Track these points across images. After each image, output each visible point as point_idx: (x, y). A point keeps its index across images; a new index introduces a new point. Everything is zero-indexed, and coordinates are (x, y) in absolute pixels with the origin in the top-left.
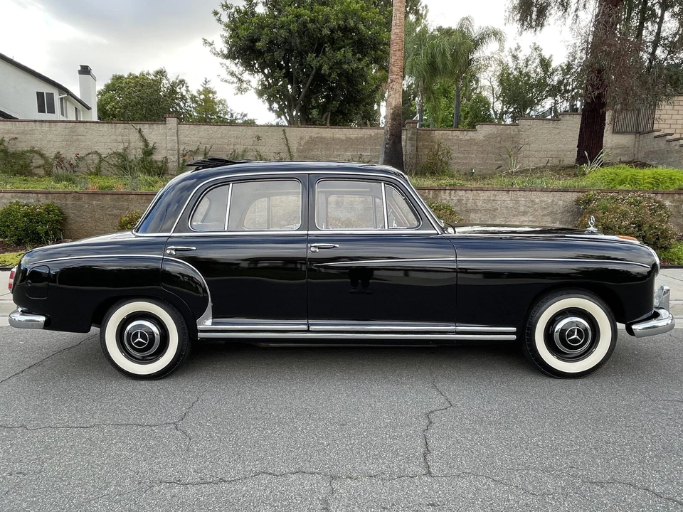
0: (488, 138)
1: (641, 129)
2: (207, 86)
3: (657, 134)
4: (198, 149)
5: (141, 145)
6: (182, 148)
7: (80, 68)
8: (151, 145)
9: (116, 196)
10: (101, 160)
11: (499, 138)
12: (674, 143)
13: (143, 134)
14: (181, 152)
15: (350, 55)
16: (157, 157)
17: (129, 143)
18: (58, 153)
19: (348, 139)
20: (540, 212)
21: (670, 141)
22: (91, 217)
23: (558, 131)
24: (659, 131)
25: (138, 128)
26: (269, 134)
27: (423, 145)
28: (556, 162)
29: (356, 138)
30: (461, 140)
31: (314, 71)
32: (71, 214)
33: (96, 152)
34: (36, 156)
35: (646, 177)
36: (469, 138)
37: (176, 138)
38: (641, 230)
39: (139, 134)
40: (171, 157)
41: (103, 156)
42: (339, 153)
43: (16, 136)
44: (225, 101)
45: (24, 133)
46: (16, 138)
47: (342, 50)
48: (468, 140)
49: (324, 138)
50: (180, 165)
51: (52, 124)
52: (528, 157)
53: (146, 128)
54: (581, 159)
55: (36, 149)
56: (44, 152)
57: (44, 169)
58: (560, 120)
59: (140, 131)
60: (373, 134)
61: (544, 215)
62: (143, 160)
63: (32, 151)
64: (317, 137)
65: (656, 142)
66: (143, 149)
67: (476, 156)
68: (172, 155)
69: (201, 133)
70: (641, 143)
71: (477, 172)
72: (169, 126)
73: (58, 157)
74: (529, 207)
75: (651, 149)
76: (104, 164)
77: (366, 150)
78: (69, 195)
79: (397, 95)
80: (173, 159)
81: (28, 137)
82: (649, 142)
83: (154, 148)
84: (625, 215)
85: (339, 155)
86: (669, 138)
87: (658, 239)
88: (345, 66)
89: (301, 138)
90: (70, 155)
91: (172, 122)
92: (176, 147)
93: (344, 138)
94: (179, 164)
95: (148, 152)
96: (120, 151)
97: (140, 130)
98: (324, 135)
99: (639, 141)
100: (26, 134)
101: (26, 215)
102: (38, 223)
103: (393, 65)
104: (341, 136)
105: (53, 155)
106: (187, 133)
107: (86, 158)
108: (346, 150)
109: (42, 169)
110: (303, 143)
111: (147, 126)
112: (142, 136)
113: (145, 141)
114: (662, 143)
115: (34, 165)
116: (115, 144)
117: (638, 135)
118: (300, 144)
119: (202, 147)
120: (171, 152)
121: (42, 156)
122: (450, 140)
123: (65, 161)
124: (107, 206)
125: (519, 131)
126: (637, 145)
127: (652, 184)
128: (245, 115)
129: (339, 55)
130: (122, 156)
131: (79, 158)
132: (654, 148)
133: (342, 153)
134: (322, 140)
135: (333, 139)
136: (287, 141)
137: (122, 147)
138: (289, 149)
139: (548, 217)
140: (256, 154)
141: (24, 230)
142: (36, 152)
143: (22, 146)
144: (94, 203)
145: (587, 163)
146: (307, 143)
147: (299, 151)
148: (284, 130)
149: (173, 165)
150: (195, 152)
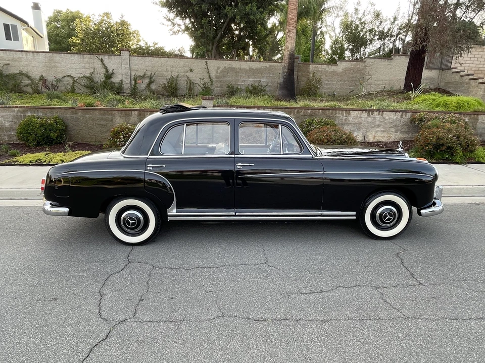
0: (346, 70)
1: (443, 67)
2: (123, 19)
3: (454, 70)
4: (145, 74)
5: (103, 70)
6: (133, 74)
7: (32, 5)
8: (110, 71)
9: (102, 112)
10: (74, 81)
11: (352, 71)
12: (465, 77)
13: (104, 63)
14: (133, 77)
15: (255, 8)
16: (116, 80)
17: (94, 69)
18: (42, 76)
19: (251, 69)
20: (388, 126)
21: (462, 76)
22: (85, 126)
23: (391, 66)
24: (455, 68)
25: (100, 58)
26: (195, 64)
27: (302, 75)
28: (388, 88)
29: (256, 69)
30: (327, 72)
31: (228, 19)
32: (70, 124)
33: (70, 76)
34: (25, 78)
35: (453, 102)
36: (332, 70)
37: (129, 66)
38: (459, 140)
39: (101, 63)
40: (125, 80)
41: (76, 78)
42: (244, 79)
43: (8, 62)
44: (138, 31)
45: (14, 60)
46: (8, 64)
47: (250, 5)
48: (332, 72)
49: (234, 68)
50: (133, 86)
51: (35, 54)
52: (370, 84)
53: (106, 59)
54: (408, 87)
55: (24, 72)
56: (31, 75)
57: (32, 88)
58: (392, 59)
59: (102, 61)
60: (268, 66)
61: (391, 127)
62: (105, 82)
63: (21, 74)
64: (229, 67)
65: (453, 76)
66: (104, 74)
67: (337, 83)
68: (126, 78)
69: (147, 63)
70: (443, 76)
71: (337, 94)
72: (123, 57)
73: (42, 79)
74: (381, 122)
75: (450, 81)
76: (76, 84)
77: (263, 77)
78: (68, 110)
79: (292, 41)
80: (127, 82)
81: (16, 63)
82: (448, 76)
83: (113, 73)
84: (450, 130)
85: (244, 81)
86: (462, 73)
87: (468, 146)
88: (252, 17)
89: (218, 68)
90: (50, 78)
91: (126, 54)
92: (129, 73)
93: (248, 68)
94: (131, 85)
95: (109, 76)
96: (88, 75)
97: (102, 59)
98: (234, 66)
99: (441, 75)
100: (15, 61)
101: (42, 125)
102: (50, 131)
103: (291, 20)
104: (246, 67)
105: (38, 78)
106: (137, 62)
107: (62, 80)
108: (249, 77)
109: (29, 87)
110: (219, 71)
111: (107, 57)
112: (104, 64)
113: (106, 68)
114: (457, 77)
115: (23, 84)
116: (84, 70)
117: (441, 70)
118: (217, 72)
119: (149, 74)
120: (126, 76)
121: (29, 77)
122: (320, 71)
123: (47, 82)
124: (97, 119)
125: (365, 66)
126: (440, 78)
127: (456, 107)
128: (156, 44)
129: (248, 8)
130: (90, 79)
131: (58, 80)
132: (451, 80)
133: (247, 79)
134: (233, 69)
135: (240, 69)
136: (208, 70)
137: (88, 72)
138: (209, 76)
139: (393, 129)
140: (186, 78)
141: (41, 136)
142: (23, 74)
143: (14, 70)
144: (87, 116)
145: (412, 90)
146: (222, 71)
147: (216, 77)
148: (206, 62)
149: (127, 86)
150: (143, 77)
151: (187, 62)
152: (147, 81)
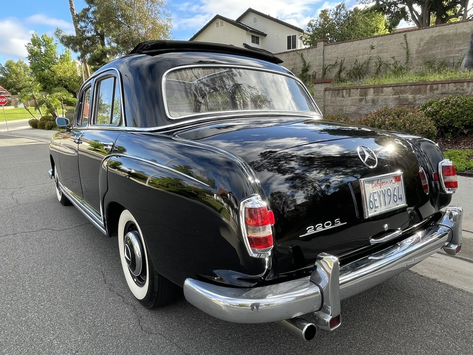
4: (336, 62)
5: (302, 65)
6: (325, 64)
8: (307, 64)
13: (303, 57)
14: (324, 66)
16: (310, 72)
17: (295, 65)
25: (301, 53)
26: (391, 41)
37: (322, 56)
39: (301, 57)
40: (319, 71)
42: (461, 48)
49: (446, 35)
53: (306, 52)
59: (302, 55)
64: (438, 36)
66: (302, 68)
68: (319, 69)
69: (339, 49)
72: (318, 48)
80: (320, 73)
83: (309, 66)
89: (421, 40)
91: (320, 45)
92: (322, 63)
95: (305, 70)
98: (445, 33)
106: (330, 51)
110: (422, 44)
112: (303, 59)
113: (304, 62)
116: (288, 66)
118: (419, 45)
119: (339, 61)
120: (319, 67)
134: (443, 37)
135: (455, 35)
136: (407, 44)
138: (408, 52)
146: (428, 43)
147: (418, 52)
148: (405, 35)
149: (319, 76)
150: (334, 66)
151: (382, 40)
152: (337, 69)
